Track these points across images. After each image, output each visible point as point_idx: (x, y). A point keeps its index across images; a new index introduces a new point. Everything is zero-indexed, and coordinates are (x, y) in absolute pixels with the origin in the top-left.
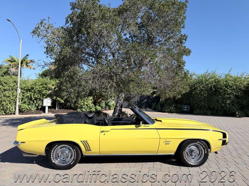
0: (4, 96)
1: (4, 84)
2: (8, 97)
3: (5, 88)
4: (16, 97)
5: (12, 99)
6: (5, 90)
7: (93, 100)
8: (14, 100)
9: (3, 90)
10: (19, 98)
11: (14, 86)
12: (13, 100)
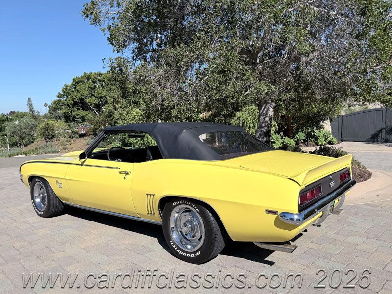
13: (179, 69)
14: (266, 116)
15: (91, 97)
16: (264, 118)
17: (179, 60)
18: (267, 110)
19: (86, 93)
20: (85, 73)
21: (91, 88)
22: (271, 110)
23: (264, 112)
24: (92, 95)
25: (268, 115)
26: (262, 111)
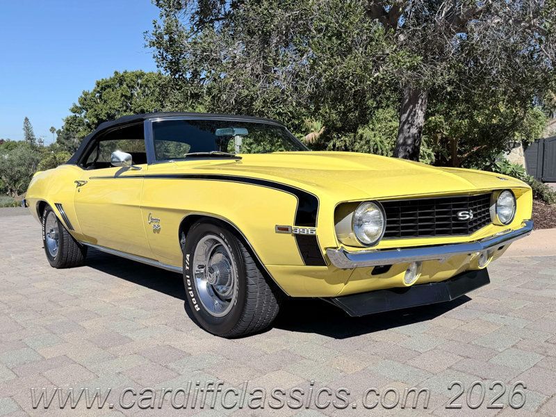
13: (265, 40)
14: (412, 125)
15: (125, 111)
16: (409, 128)
17: (266, 22)
18: (414, 115)
19: (117, 105)
20: (116, 73)
21: (126, 96)
22: (421, 114)
23: (410, 118)
24: (127, 107)
25: (416, 123)
26: (406, 115)
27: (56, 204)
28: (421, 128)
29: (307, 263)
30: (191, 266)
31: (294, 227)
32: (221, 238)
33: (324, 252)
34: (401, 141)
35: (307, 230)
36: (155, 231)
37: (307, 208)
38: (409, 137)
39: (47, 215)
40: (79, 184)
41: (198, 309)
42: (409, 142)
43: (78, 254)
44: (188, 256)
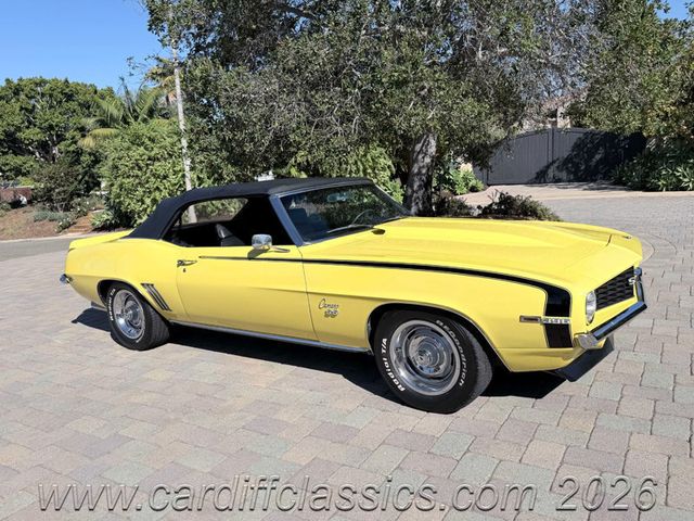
0: (154, 175)
1: (149, 143)
2: (165, 177)
3: (153, 154)
4: (184, 176)
5: (173, 182)
6: (154, 159)
7: (394, 169)
8: (181, 186)
9: (149, 159)
10: (192, 181)
11: (173, 145)
12: (175, 185)
14: (426, 154)
15: (28, 128)
16: (423, 158)
18: (428, 145)
19: (17, 120)
20: (7, 80)
21: (26, 109)
22: (433, 143)
23: (424, 148)
24: (30, 122)
25: (429, 153)
26: (420, 145)
27: (143, 285)
28: (433, 157)
29: (551, 347)
30: (388, 349)
31: (543, 317)
32: (438, 325)
33: (573, 337)
34: (416, 171)
35: (560, 320)
36: (326, 316)
37: (558, 301)
38: (423, 167)
39: (115, 293)
40: (181, 263)
41: (403, 389)
42: (424, 171)
43: (166, 333)
44: (385, 340)
